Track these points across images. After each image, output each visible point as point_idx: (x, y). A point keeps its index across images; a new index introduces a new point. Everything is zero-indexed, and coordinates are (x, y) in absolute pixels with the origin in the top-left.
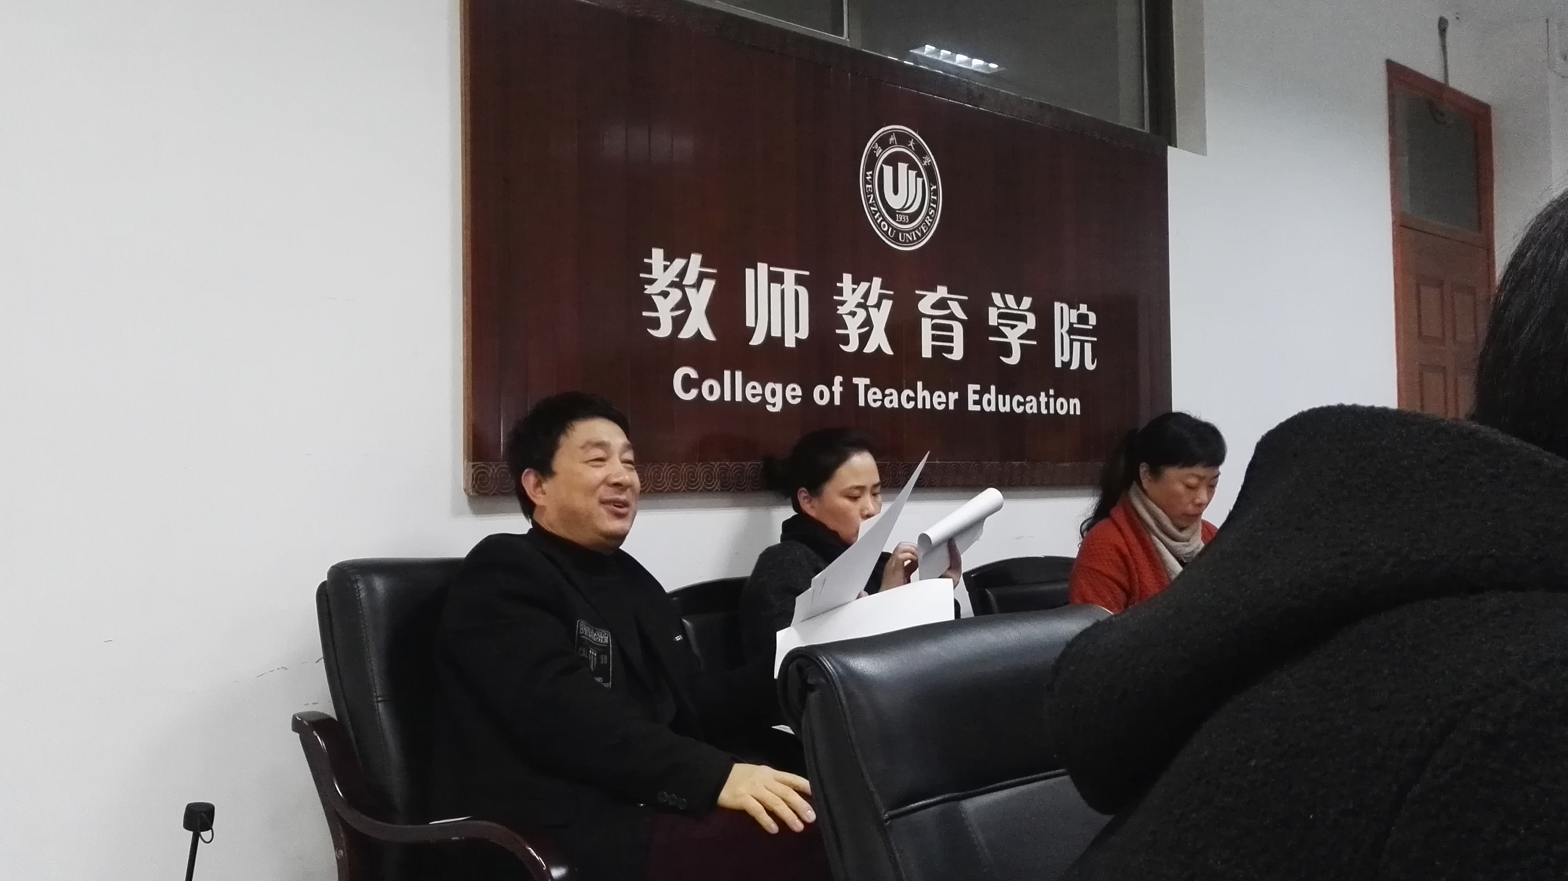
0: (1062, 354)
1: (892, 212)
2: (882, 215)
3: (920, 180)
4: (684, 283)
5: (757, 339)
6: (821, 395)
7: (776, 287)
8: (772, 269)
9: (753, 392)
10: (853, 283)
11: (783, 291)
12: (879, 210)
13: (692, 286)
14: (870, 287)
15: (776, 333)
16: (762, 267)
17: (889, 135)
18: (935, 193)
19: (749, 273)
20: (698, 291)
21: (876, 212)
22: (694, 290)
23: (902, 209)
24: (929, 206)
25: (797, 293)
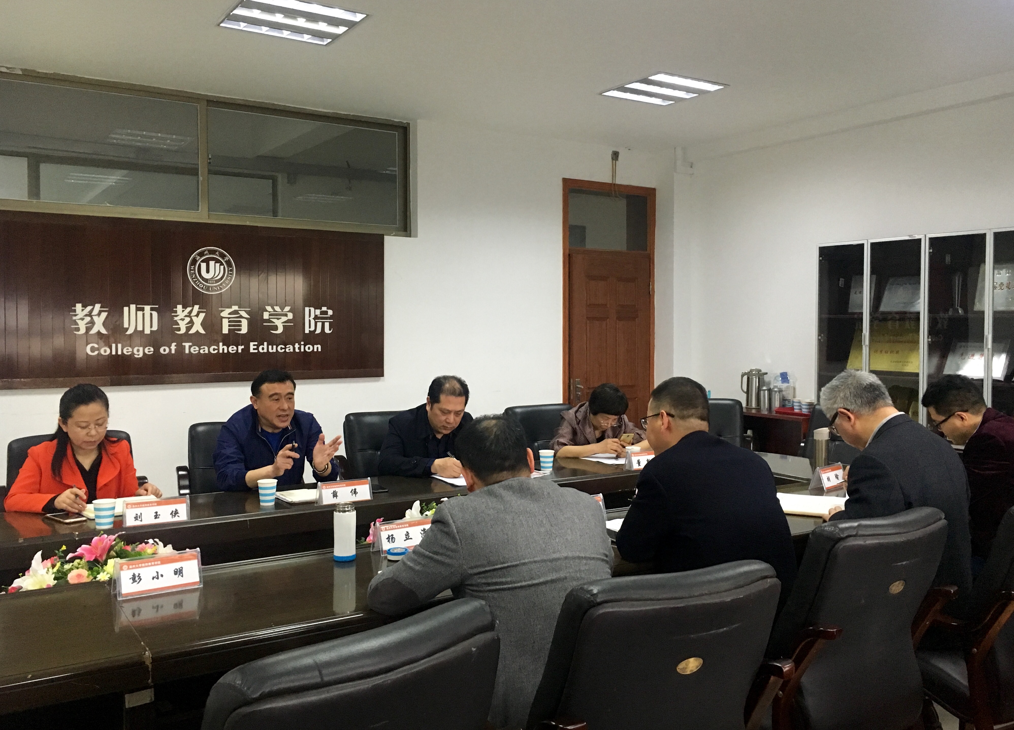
0: (310, 327)
1: (206, 280)
2: (199, 281)
3: (222, 267)
4: (92, 314)
5: (129, 332)
6: (164, 350)
7: (140, 313)
8: (138, 306)
9: (127, 351)
10: (183, 308)
11: (143, 314)
12: (198, 280)
13: (95, 315)
14: (192, 309)
15: (140, 328)
16: (133, 307)
17: (205, 251)
18: (231, 270)
19: (126, 309)
20: (99, 317)
21: (196, 281)
22: (97, 317)
23: (212, 278)
24: (228, 276)
25: (151, 314)
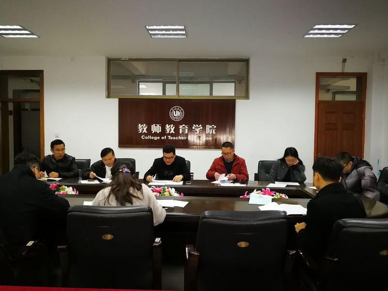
0: (208, 132)
1: (175, 117)
2: (173, 117)
4: (143, 127)
5: (153, 132)
6: (163, 138)
9: (152, 138)
10: (168, 125)
11: (157, 127)
14: (171, 126)
15: (156, 131)
16: (154, 125)
18: (183, 113)
19: (152, 126)
23: (177, 116)
24: (182, 115)
